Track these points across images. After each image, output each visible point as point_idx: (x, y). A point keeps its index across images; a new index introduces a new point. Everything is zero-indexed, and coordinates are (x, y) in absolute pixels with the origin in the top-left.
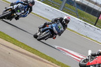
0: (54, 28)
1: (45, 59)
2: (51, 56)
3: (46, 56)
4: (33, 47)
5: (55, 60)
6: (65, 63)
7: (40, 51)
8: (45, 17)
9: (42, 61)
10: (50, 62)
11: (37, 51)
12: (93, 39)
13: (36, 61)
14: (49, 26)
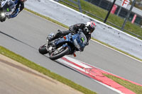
0: (75, 40)
1: (35, 69)
2: (43, 66)
3: (36, 65)
4: (17, 53)
5: (49, 71)
6: (62, 76)
7: (28, 59)
8: (34, 11)
9: (31, 72)
10: (42, 74)
11: (23, 58)
12: (101, 41)
13: (22, 72)
14: (67, 38)
